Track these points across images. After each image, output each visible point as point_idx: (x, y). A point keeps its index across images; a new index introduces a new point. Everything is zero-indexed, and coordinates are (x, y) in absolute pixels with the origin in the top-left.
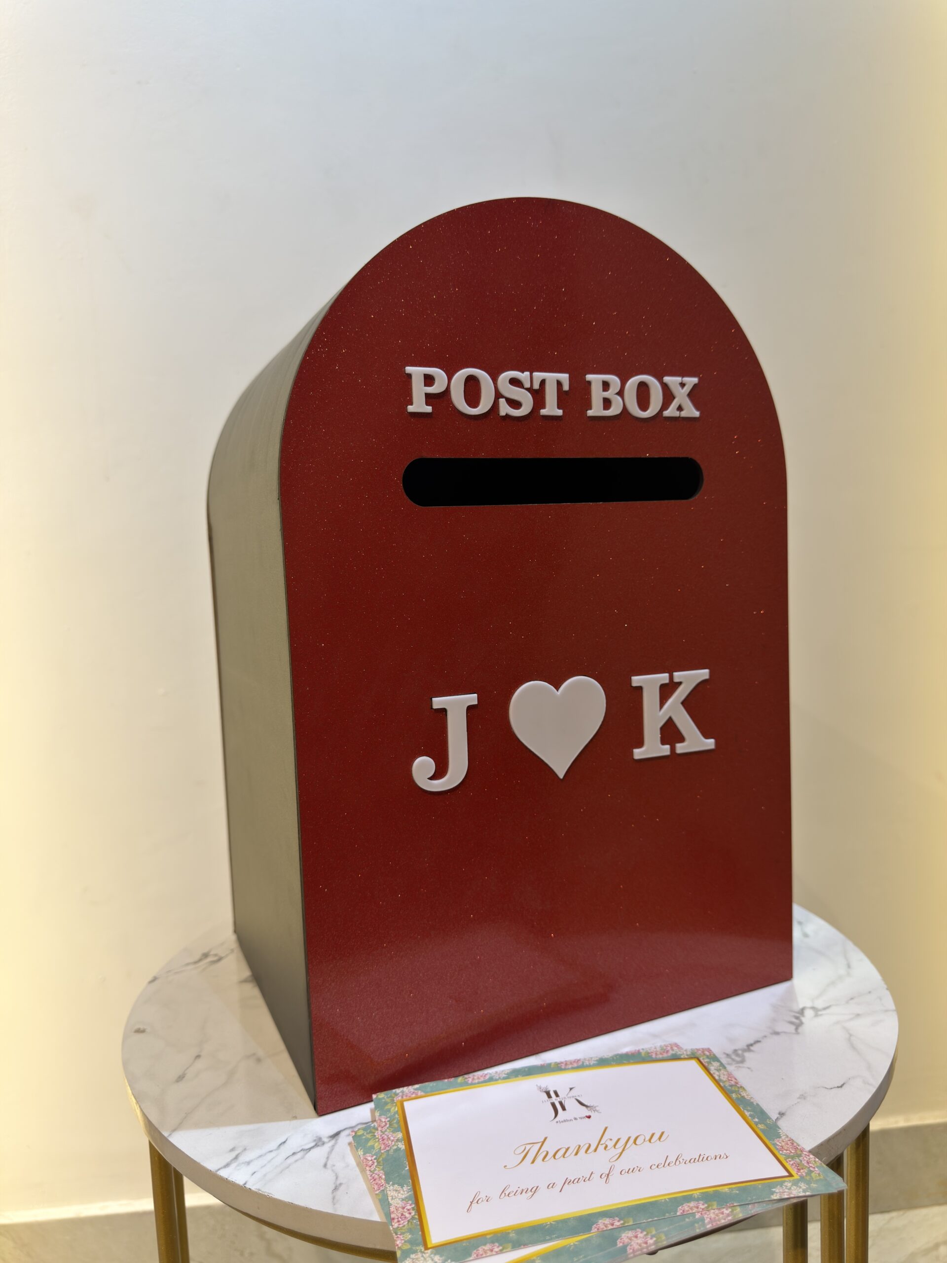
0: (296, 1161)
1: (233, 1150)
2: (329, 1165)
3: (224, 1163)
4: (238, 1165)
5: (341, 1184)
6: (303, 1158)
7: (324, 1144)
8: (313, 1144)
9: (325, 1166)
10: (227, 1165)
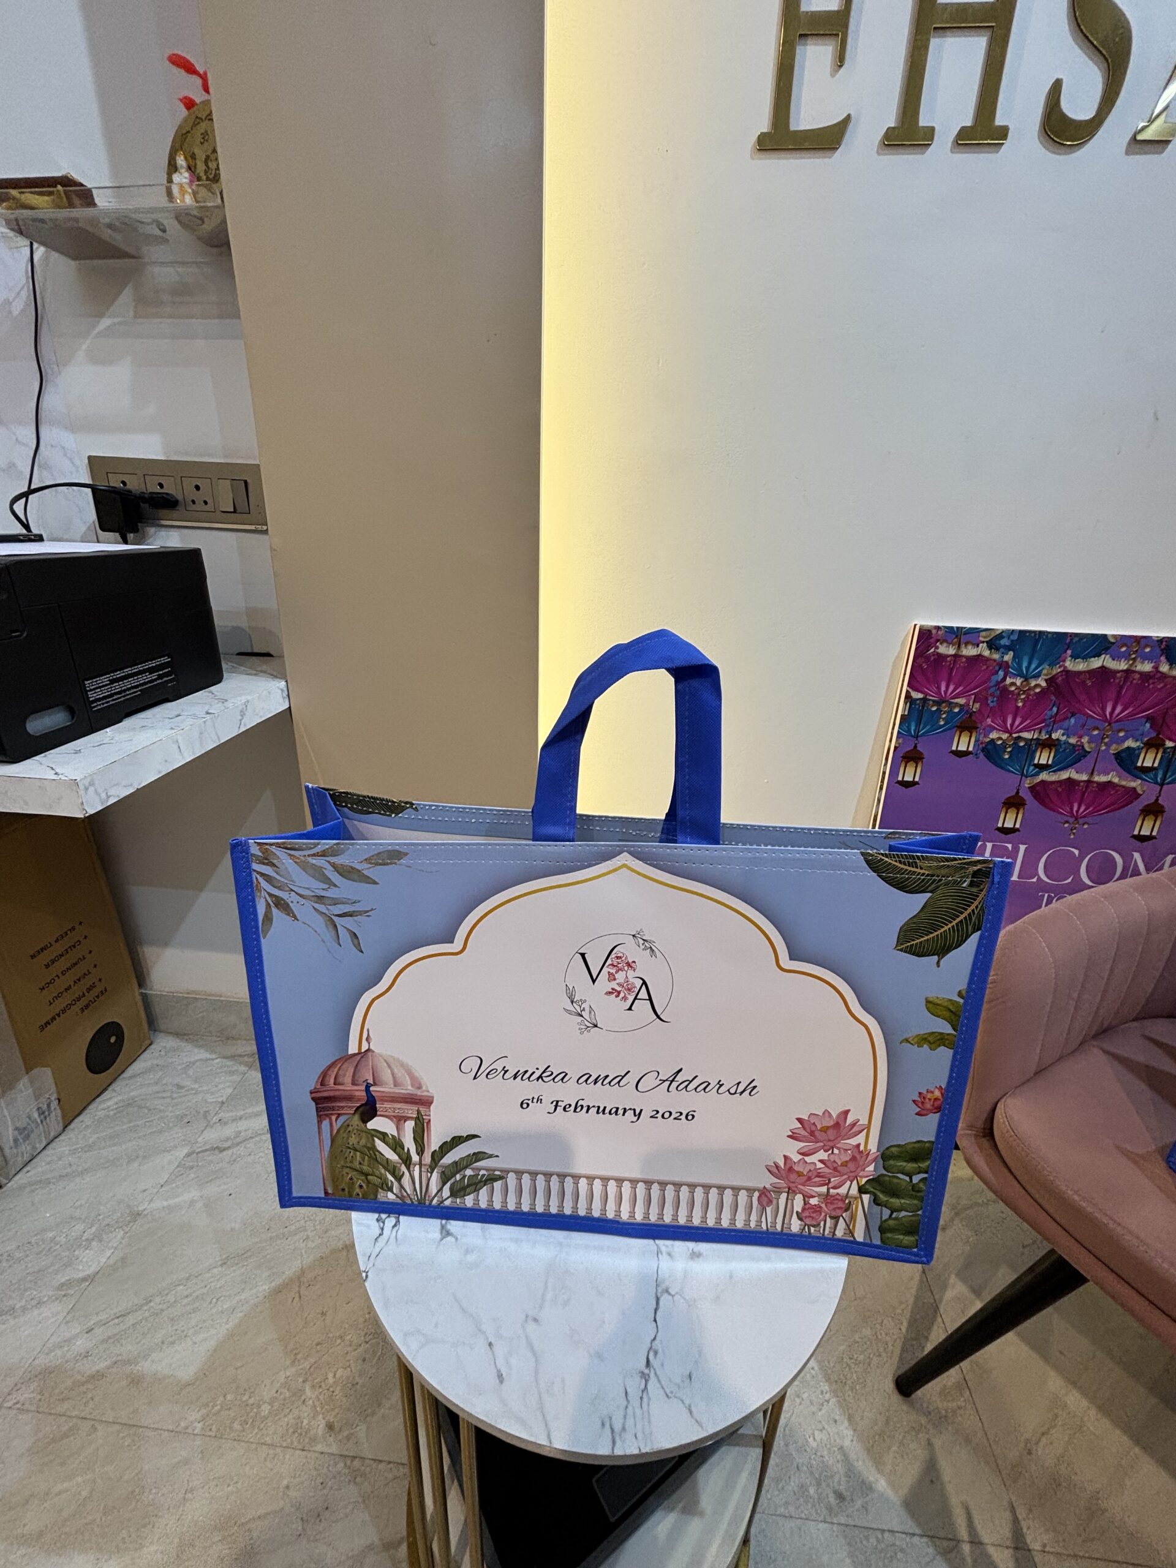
0: (648, 1405)
1: (603, 1425)
2: (670, 1395)
3: (610, 1443)
4: (620, 1435)
5: (690, 1406)
6: (649, 1399)
7: (649, 1375)
8: (644, 1381)
9: (667, 1396)
10: (614, 1442)
